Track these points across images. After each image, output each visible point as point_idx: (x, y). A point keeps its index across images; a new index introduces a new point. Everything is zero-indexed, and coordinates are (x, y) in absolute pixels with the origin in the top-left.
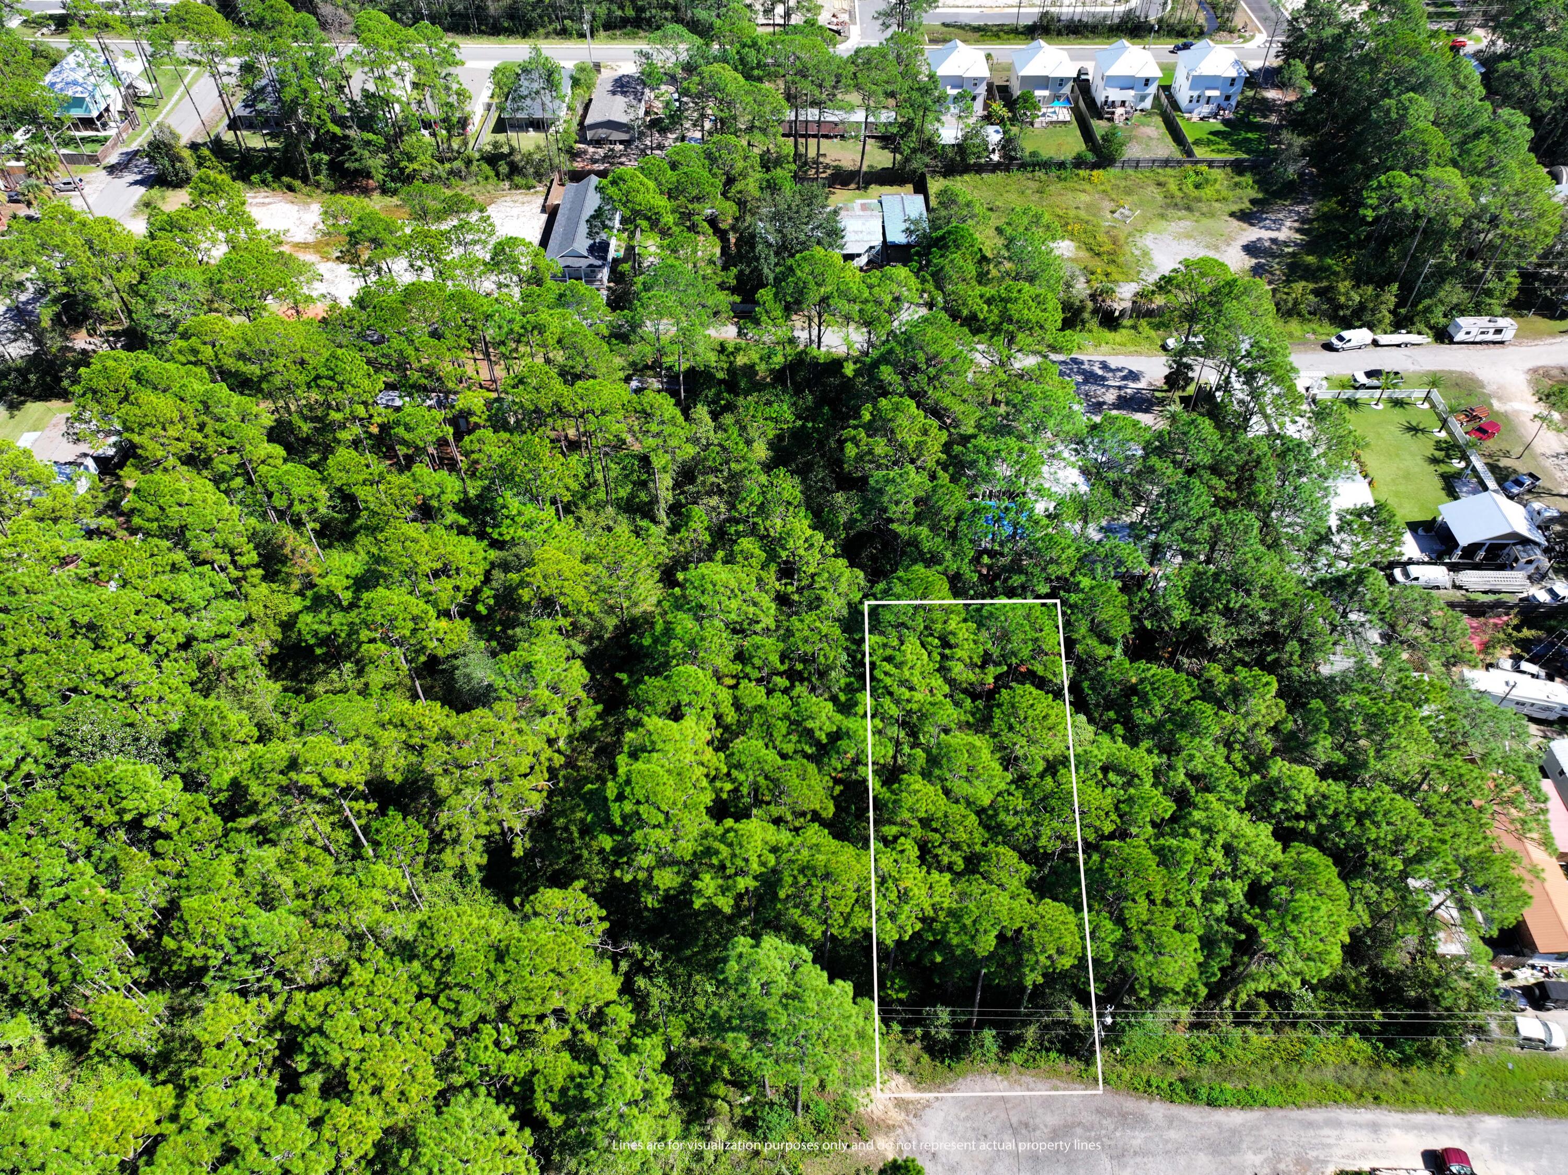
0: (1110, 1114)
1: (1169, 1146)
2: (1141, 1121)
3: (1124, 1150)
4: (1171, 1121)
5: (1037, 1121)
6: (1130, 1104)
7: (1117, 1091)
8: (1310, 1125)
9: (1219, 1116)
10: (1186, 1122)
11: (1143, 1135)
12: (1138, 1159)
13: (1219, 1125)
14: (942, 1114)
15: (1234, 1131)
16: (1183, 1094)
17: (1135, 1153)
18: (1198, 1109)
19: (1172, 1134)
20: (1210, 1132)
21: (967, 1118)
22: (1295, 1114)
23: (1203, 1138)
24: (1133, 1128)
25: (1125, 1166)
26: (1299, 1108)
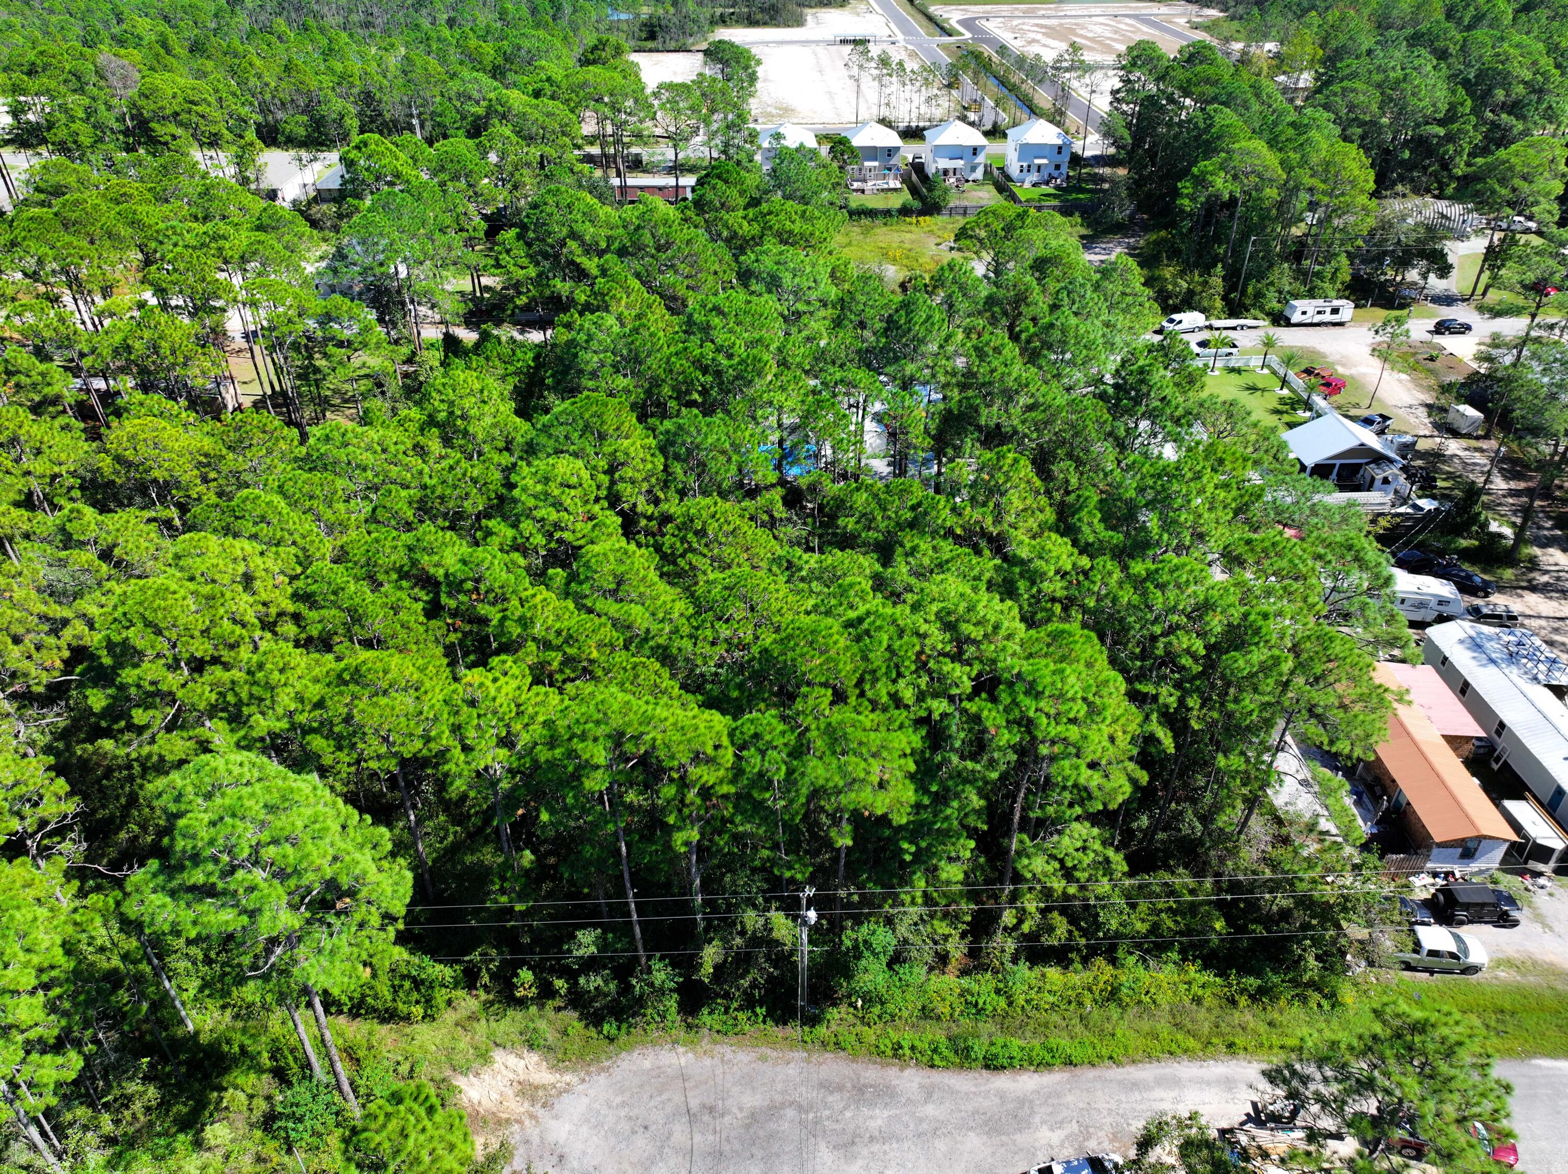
0: (840, 1088)
1: (925, 1126)
2: (886, 1094)
3: (855, 1135)
4: (929, 1093)
5: (729, 1102)
6: (871, 1073)
7: (854, 1058)
8: (1135, 1085)
9: (1003, 1082)
10: (952, 1092)
11: (886, 1113)
12: (875, 1147)
13: (1002, 1095)
14: (585, 1100)
15: (1022, 1101)
16: (951, 1055)
17: (872, 1139)
18: (972, 1075)
19: (930, 1110)
20: (987, 1103)
21: (624, 1104)
22: (1115, 1073)
23: (976, 1112)
24: (872, 1104)
25: (855, 1157)
26: (1119, 1064)
